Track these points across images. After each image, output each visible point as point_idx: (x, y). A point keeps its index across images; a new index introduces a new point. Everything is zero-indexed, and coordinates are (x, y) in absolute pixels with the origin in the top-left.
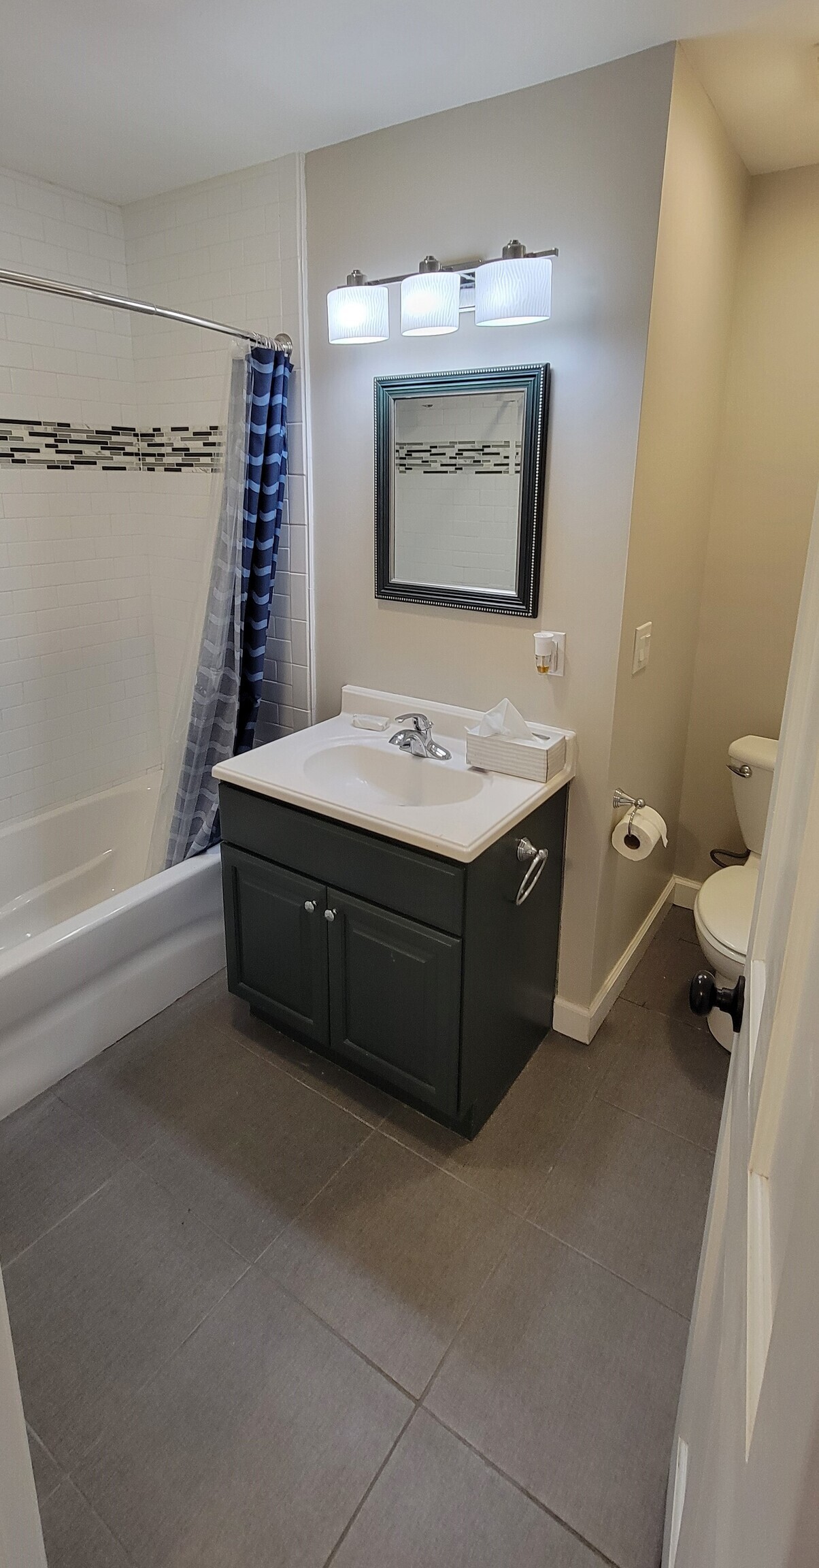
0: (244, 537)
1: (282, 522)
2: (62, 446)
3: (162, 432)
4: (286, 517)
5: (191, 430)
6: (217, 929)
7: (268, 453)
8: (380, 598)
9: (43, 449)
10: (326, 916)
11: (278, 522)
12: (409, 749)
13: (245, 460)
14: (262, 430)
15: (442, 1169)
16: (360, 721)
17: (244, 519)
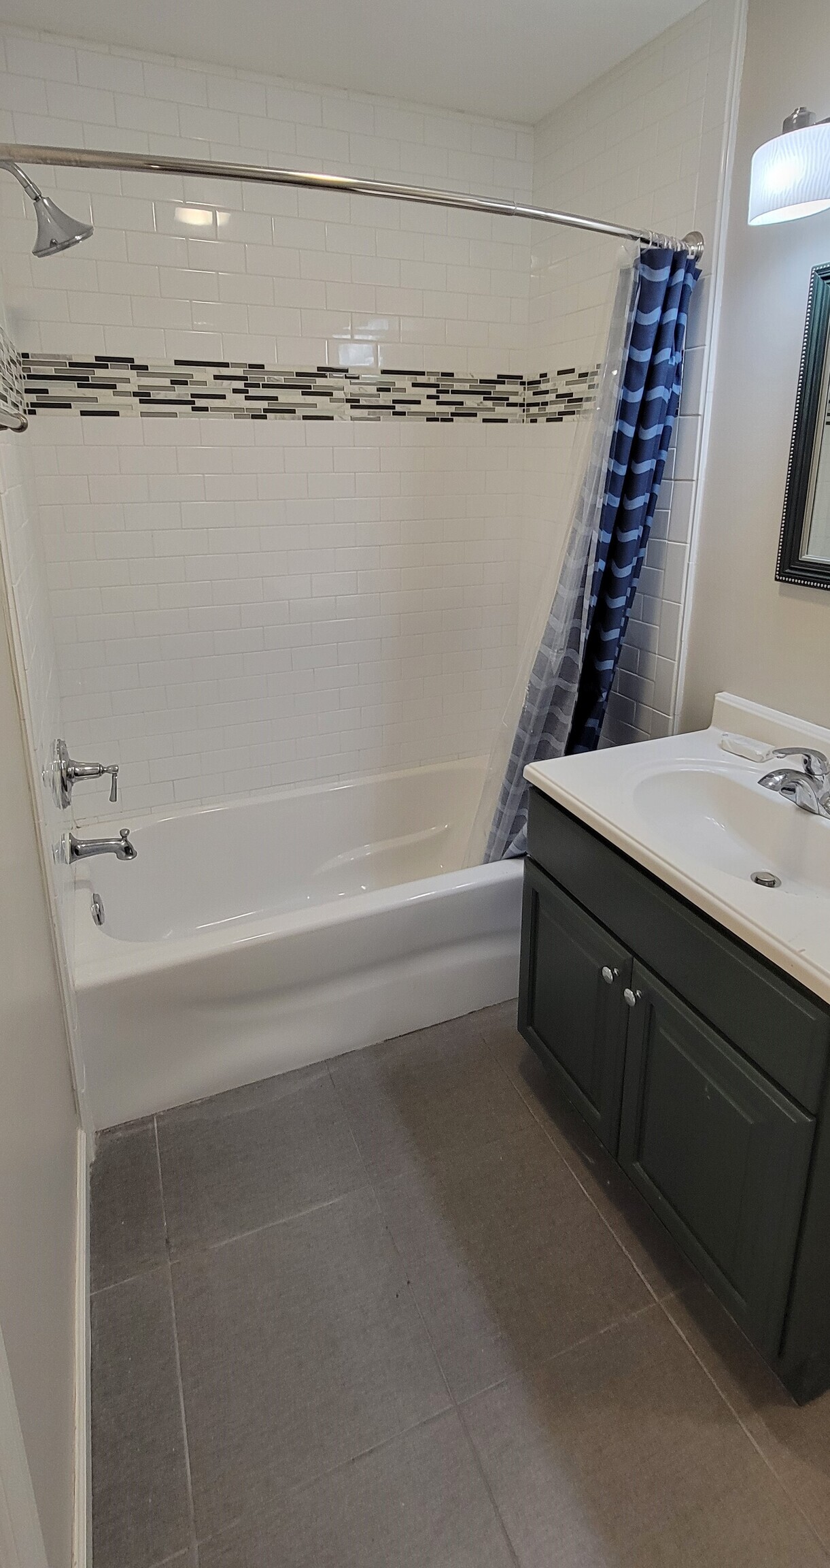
0: (605, 492)
1: (663, 477)
2: (443, 397)
3: (548, 377)
4: (670, 471)
5: (577, 372)
6: (511, 949)
7: (649, 385)
8: (782, 581)
9: (424, 401)
10: (625, 995)
11: (656, 476)
12: (792, 796)
13: (618, 395)
14: (645, 356)
15: (743, 1425)
16: (730, 743)
17: (608, 470)
